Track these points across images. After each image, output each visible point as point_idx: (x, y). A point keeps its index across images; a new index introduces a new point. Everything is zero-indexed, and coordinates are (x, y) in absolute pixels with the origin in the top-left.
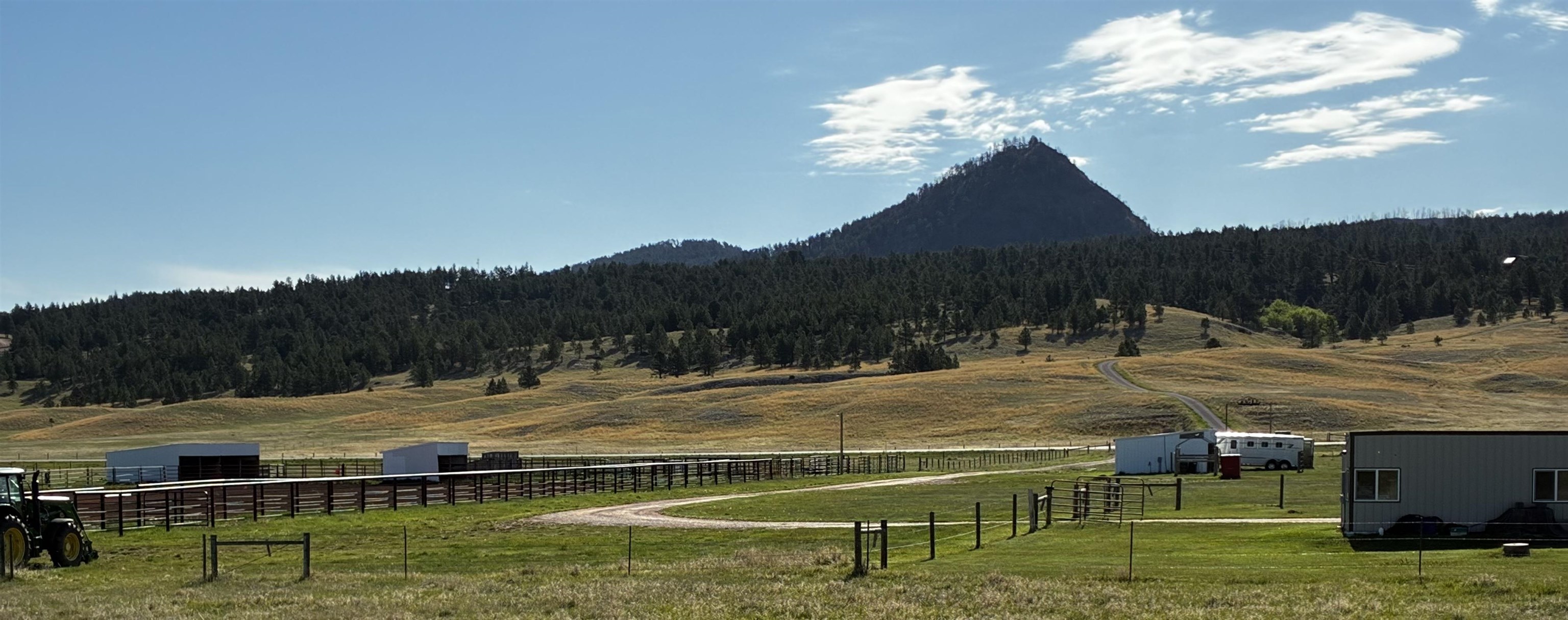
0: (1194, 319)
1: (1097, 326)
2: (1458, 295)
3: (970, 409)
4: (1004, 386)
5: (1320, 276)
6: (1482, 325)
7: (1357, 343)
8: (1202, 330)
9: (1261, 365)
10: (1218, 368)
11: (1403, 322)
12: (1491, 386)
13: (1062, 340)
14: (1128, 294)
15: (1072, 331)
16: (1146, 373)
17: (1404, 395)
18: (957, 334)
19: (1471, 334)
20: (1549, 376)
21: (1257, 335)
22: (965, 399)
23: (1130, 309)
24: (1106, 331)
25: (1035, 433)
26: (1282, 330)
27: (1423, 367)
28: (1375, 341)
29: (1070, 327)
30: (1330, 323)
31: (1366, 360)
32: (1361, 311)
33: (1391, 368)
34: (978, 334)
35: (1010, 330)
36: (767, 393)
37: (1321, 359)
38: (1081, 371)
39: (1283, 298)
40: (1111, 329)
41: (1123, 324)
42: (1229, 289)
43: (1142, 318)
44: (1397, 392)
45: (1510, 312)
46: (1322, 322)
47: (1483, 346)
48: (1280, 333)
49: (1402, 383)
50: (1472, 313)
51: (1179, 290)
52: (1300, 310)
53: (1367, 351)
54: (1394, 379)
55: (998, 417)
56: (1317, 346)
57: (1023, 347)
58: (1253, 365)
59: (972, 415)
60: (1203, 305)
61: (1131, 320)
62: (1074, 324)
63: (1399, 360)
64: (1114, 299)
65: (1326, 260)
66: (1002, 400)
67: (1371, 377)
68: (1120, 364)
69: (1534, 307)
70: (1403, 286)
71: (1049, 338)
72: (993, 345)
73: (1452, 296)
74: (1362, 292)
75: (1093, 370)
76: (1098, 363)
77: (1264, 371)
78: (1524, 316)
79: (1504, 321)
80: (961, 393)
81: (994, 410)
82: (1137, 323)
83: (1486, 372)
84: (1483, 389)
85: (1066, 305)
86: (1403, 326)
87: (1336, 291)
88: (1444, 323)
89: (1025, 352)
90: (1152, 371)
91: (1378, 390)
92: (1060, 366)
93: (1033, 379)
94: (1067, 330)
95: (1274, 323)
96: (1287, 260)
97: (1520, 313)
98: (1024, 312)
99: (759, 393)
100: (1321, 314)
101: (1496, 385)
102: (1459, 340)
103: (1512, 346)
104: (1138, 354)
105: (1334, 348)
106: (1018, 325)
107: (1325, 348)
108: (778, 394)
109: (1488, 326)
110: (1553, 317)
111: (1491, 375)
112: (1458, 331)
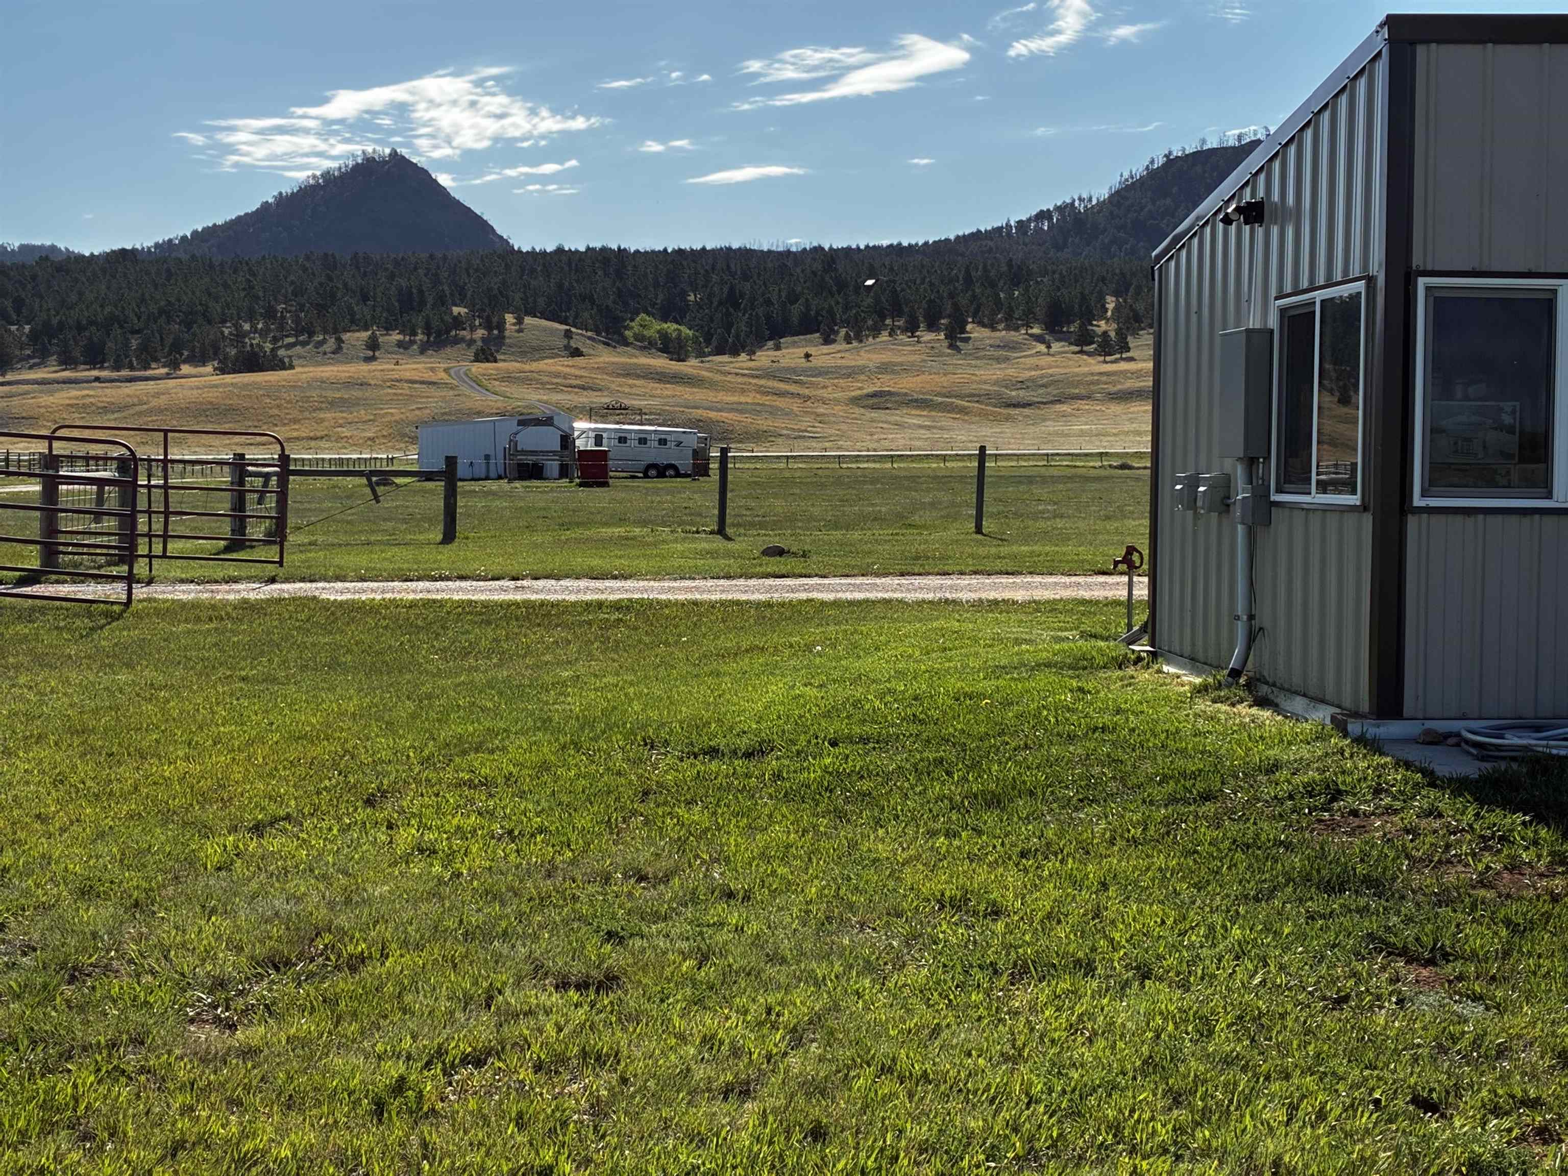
0: (557, 329)
1: (453, 333)
2: (824, 313)
3: (295, 414)
4: (339, 390)
5: (684, 294)
6: (849, 343)
7: (725, 358)
8: (566, 342)
9: (628, 375)
10: (581, 377)
11: (770, 339)
12: (866, 403)
13: (415, 347)
14: (486, 301)
15: (425, 338)
16: (502, 380)
17: (778, 409)
18: (296, 336)
19: (839, 352)
20: (924, 394)
21: (621, 349)
22: (289, 402)
23: (488, 316)
24: (463, 340)
25: (369, 443)
26: (647, 345)
27: (796, 382)
28: (743, 356)
29: (423, 333)
30: (695, 340)
31: (737, 374)
32: (728, 327)
33: (762, 382)
34: (321, 337)
35: (357, 334)
36: (51, 393)
37: (690, 371)
38: (428, 376)
39: (648, 314)
40: (468, 337)
41: (480, 333)
42: (593, 302)
43: (501, 326)
44: (770, 406)
45: (876, 331)
46: (687, 338)
47: (853, 363)
48: (645, 348)
49: (775, 397)
50: (837, 332)
51: (541, 301)
52: (665, 326)
53: (737, 365)
54: (767, 393)
55: (326, 424)
56: (683, 361)
57: (371, 353)
58: (619, 375)
59: (296, 421)
60: (566, 317)
61: (489, 328)
62: (428, 330)
63: (769, 374)
64: (471, 307)
65: (689, 277)
66: (333, 404)
67: (743, 391)
68: (474, 369)
69: (899, 328)
70: (768, 302)
71: (400, 344)
72: (338, 350)
73: (818, 313)
74: (727, 309)
75: (443, 375)
76: (449, 368)
77: (631, 382)
78: (890, 335)
79: (870, 339)
80: (285, 395)
81: (322, 416)
82: (496, 332)
83: (860, 388)
84: (858, 406)
85: (420, 311)
86: (770, 344)
87: (701, 308)
88: (811, 341)
89: (372, 359)
90: (508, 378)
91: (752, 404)
92: (405, 370)
93: (373, 382)
94: (420, 337)
95: (639, 338)
96: (650, 276)
97: (885, 333)
98: (373, 317)
99: (41, 392)
100: (686, 331)
101: (871, 401)
102: (828, 357)
103: (883, 364)
104: (496, 361)
105: (702, 362)
106: (366, 330)
107: (693, 362)
108: (64, 394)
109: (855, 344)
110: (918, 337)
111: (865, 391)
112: (826, 349)
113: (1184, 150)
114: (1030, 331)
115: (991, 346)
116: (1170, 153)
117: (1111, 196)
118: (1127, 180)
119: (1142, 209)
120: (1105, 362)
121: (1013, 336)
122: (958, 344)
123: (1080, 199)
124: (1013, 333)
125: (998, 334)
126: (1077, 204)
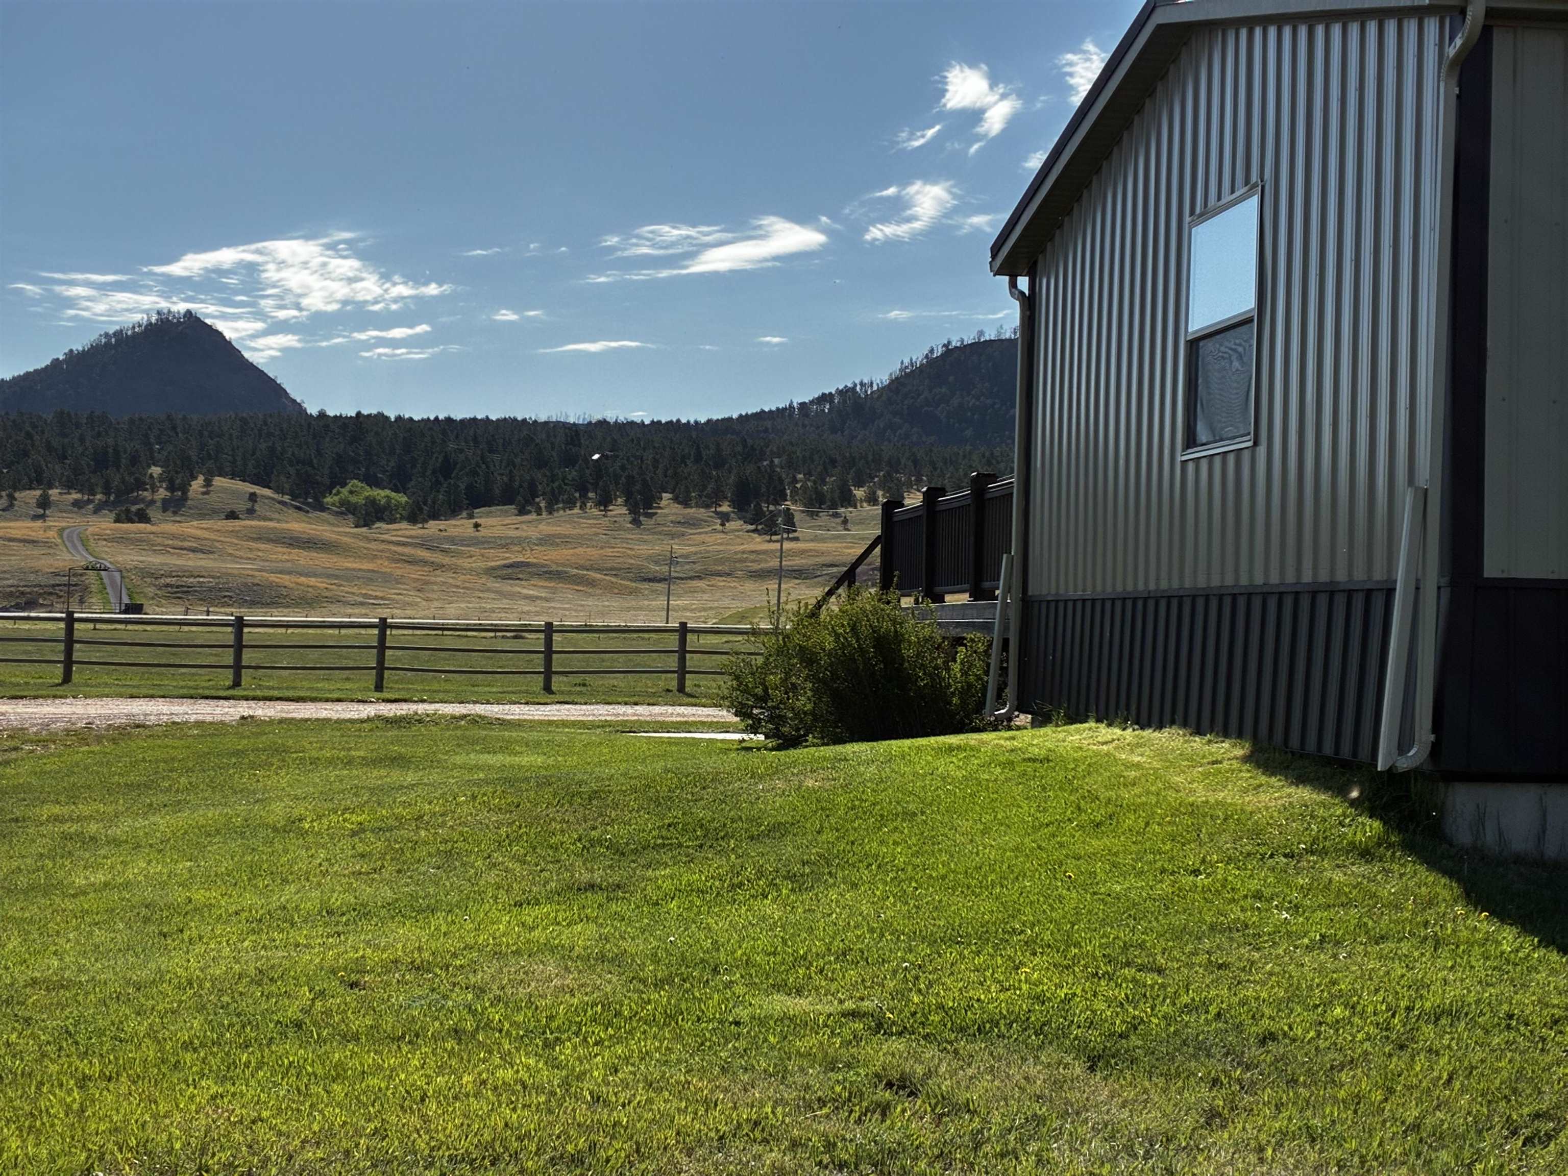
6: (538, 514)
8: (249, 505)
9: (259, 539)
10: (205, 539)
12: (500, 573)
13: (91, 506)
15: (104, 498)
16: (118, 540)
20: (564, 566)
21: (315, 514)
27: (443, 551)
31: (384, 541)
33: (406, 550)
35: (31, 493)
39: (364, 480)
41: (163, 494)
43: (184, 489)
45: (570, 504)
47: (522, 535)
48: (342, 513)
50: (537, 503)
52: (378, 492)
57: (42, 511)
58: (249, 539)
61: (171, 488)
63: (424, 543)
68: (90, 530)
69: (596, 501)
71: (77, 504)
72: (8, 507)
75: (53, 534)
78: (582, 508)
79: (562, 512)
82: (179, 493)
83: (505, 559)
84: (489, 575)
89: (42, 517)
90: (121, 539)
92: (18, 528)
94: (99, 497)
95: (341, 504)
100: (400, 498)
102: (506, 528)
103: (550, 535)
110: (607, 511)
111: (507, 562)
113: (962, 341)
114: (719, 509)
115: (672, 522)
116: (949, 343)
117: (892, 382)
118: (906, 367)
119: (919, 395)
120: (770, 541)
121: (701, 513)
122: (641, 518)
123: (862, 384)
124: (702, 510)
125: (689, 510)
126: (858, 388)
